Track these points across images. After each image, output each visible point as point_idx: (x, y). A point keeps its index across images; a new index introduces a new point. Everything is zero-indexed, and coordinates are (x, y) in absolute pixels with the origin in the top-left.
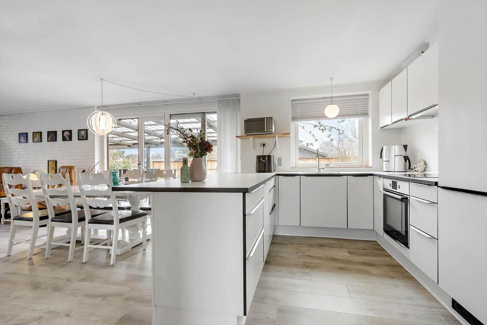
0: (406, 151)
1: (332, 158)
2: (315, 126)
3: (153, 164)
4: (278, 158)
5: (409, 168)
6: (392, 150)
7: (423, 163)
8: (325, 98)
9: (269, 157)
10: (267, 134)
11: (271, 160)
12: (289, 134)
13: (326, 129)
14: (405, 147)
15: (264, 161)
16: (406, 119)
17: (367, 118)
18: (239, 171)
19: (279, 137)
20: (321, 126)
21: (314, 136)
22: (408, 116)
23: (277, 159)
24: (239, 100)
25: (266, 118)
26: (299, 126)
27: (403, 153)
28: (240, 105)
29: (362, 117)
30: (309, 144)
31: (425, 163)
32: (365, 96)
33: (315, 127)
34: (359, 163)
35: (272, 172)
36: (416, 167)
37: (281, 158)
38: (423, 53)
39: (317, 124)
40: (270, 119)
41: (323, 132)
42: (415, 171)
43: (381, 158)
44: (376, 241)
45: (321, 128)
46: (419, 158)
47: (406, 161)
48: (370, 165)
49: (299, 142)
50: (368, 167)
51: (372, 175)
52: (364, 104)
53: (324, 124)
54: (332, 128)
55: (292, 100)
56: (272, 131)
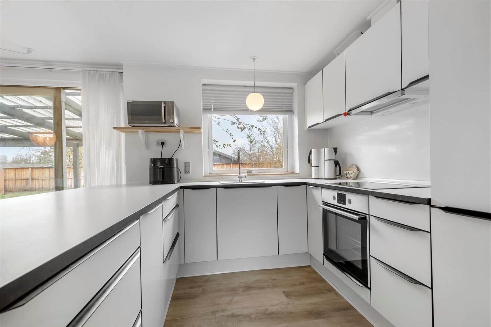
0: (336, 155)
1: (246, 164)
2: (233, 123)
3: (5, 172)
4: (185, 163)
5: (340, 174)
6: (322, 153)
7: (355, 170)
8: (245, 86)
9: (170, 160)
10: (166, 127)
11: (174, 165)
12: (200, 128)
13: (245, 128)
14: (335, 150)
15: (163, 167)
16: (345, 114)
17: (292, 116)
18: (124, 182)
19: (185, 132)
20: (240, 123)
21: (232, 136)
22: (347, 111)
23: (183, 164)
24: (121, 73)
25: (163, 103)
26: (213, 122)
27: (333, 157)
28: (123, 83)
29: (287, 114)
30: (226, 145)
31: (358, 169)
32: (289, 90)
33: (233, 125)
34: (284, 168)
35: (176, 182)
36: (348, 173)
37: (189, 163)
38: (362, 34)
39: (235, 121)
40: (171, 104)
41: (242, 131)
42: (347, 178)
43: (309, 162)
44: (310, 266)
45: (240, 126)
46: (349, 163)
47: (336, 166)
48: (297, 170)
49: (213, 142)
50: (293, 174)
51: (305, 184)
52: (289, 99)
53: (243, 122)
54: (253, 126)
55: (203, 85)
56: (173, 122)
